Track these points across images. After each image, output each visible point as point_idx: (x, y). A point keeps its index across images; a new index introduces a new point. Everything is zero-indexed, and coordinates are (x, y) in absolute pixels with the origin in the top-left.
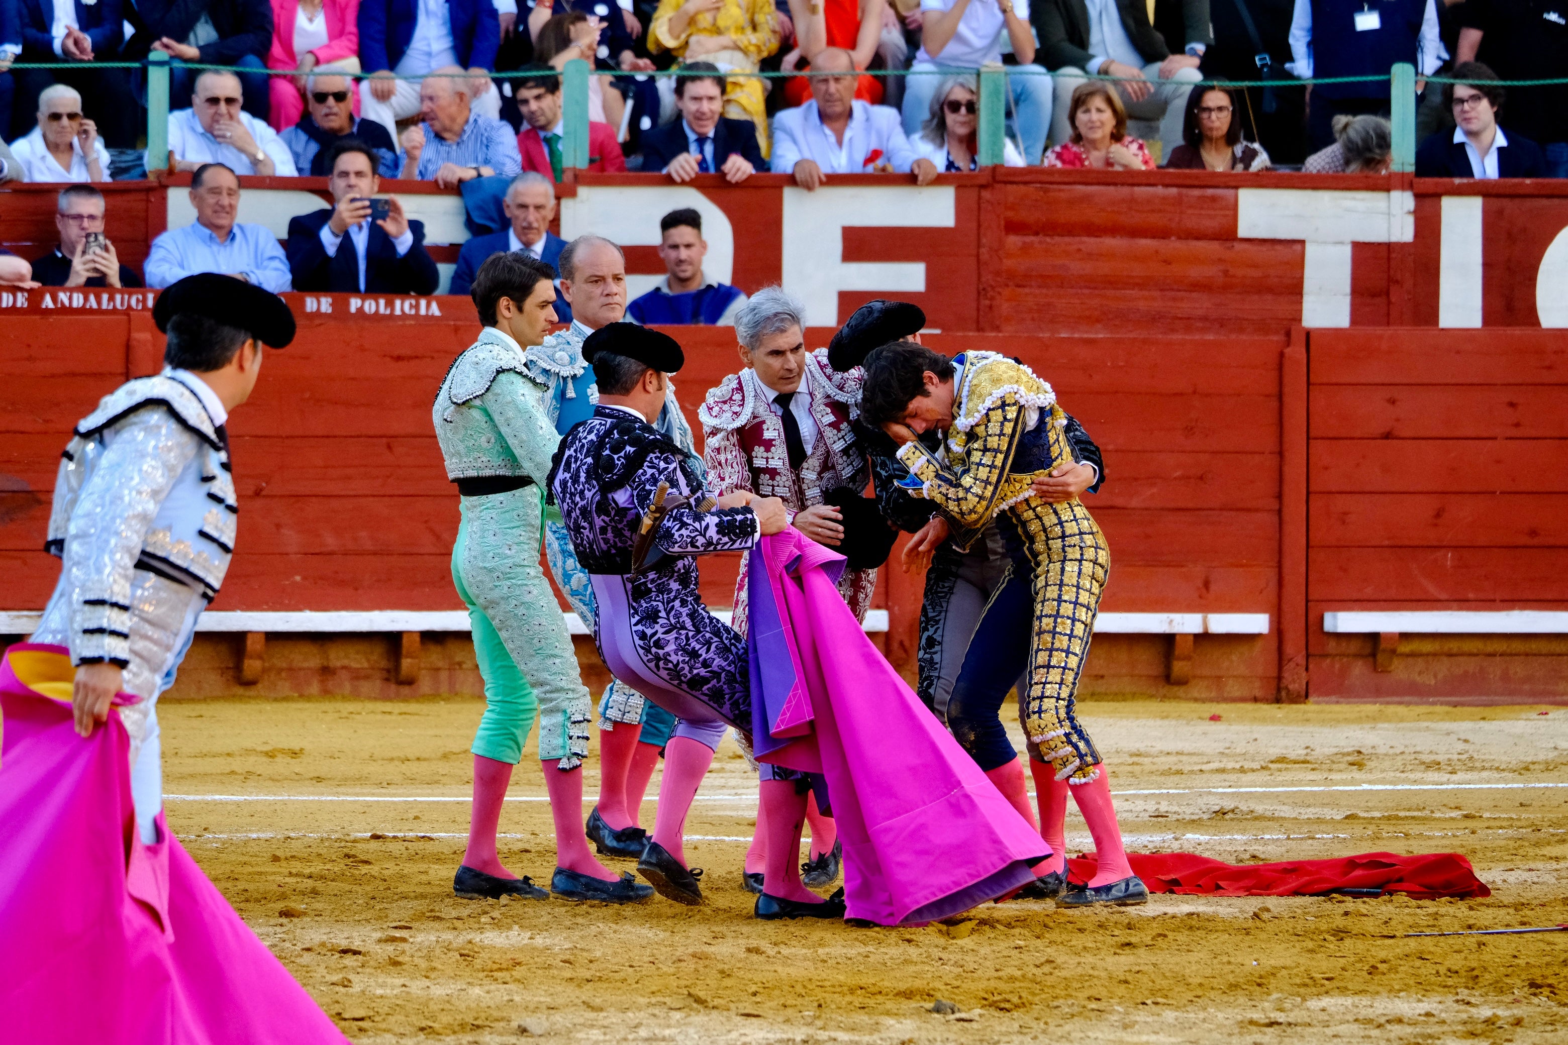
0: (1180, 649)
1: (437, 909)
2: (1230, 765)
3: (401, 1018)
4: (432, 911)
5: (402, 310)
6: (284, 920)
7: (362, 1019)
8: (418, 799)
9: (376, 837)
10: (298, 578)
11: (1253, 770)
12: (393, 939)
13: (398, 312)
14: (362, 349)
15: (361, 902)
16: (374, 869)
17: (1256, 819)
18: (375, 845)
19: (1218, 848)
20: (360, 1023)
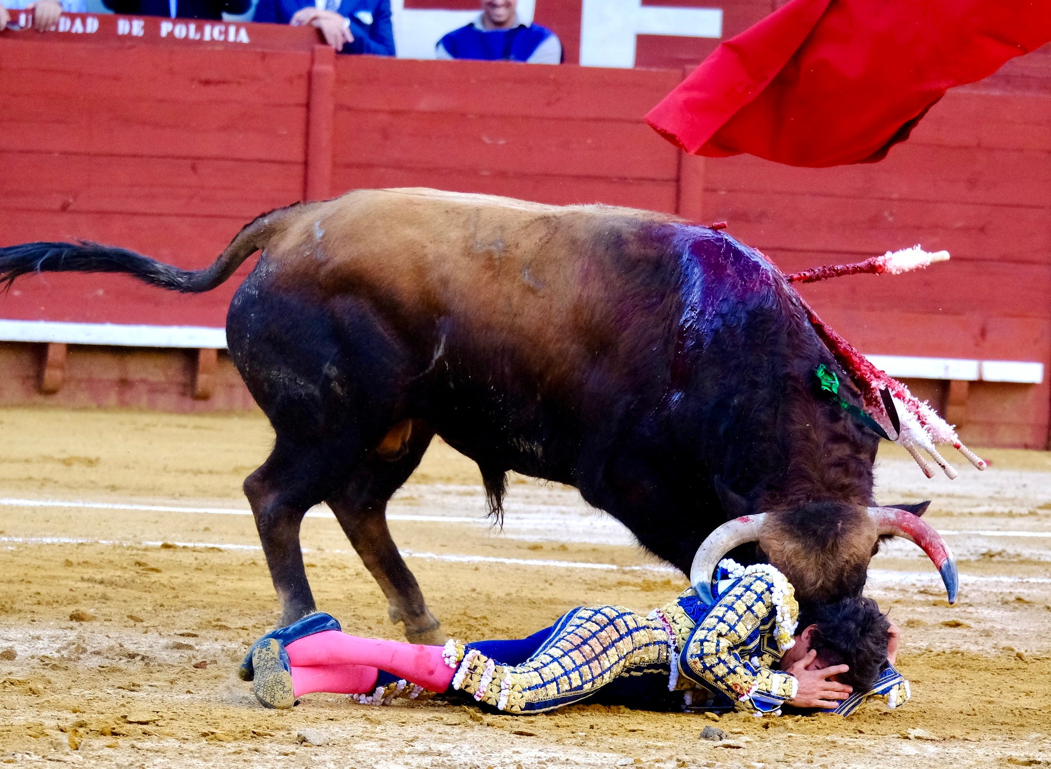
0: (955, 393)
1: (223, 618)
2: (999, 509)
3: (186, 724)
4: (218, 620)
5: (212, 35)
6: (74, 624)
7: (146, 723)
8: (210, 511)
9: (166, 546)
10: (100, 292)
11: (1021, 515)
12: (179, 646)
13: (207, 37)
14: (171, 72)
15: (149, 608)
16: (163, 578)
17: (1022, 562)
18: (165, 554)
19: (984, 589)
20: (144, 727)
